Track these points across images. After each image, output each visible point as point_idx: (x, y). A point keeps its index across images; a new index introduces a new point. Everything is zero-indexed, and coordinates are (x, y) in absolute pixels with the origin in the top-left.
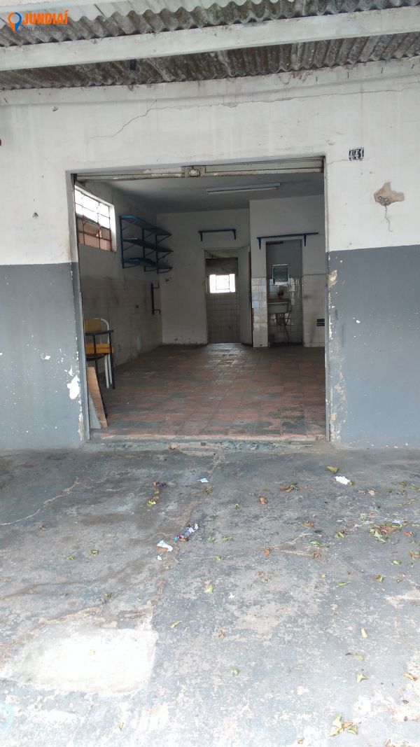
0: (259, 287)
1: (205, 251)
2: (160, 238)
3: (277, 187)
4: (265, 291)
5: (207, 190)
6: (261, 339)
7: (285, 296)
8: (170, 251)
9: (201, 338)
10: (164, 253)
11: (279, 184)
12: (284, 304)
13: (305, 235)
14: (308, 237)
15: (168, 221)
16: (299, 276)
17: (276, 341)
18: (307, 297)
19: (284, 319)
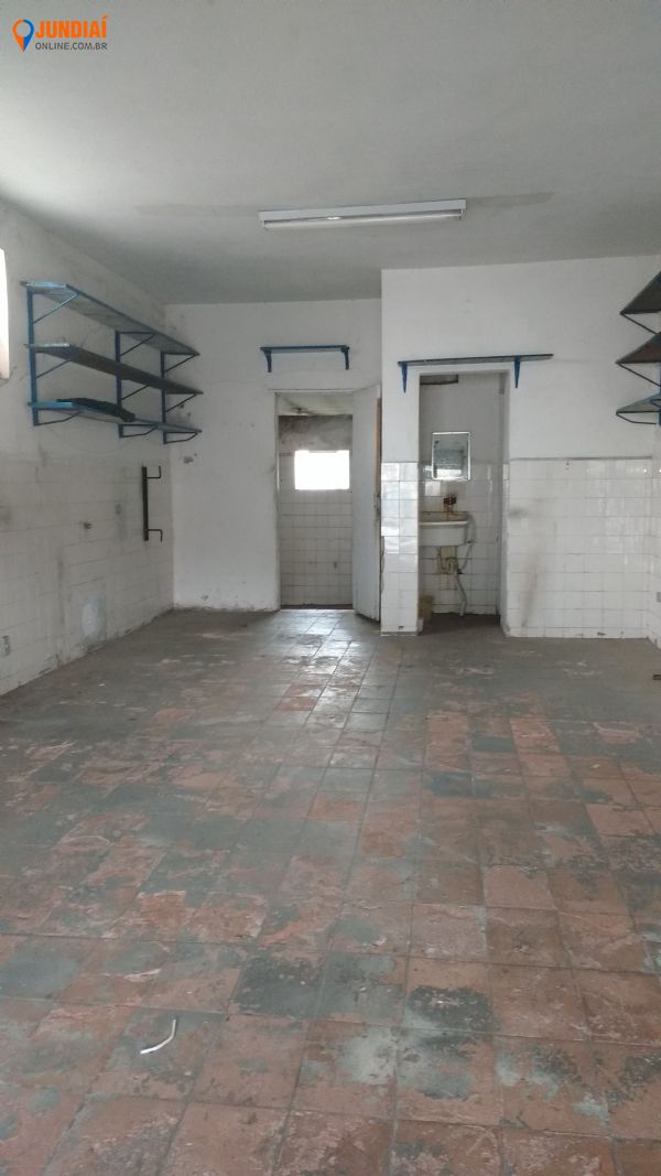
0: (400, 485)
1: (277, 395)
2: (171, 360)
3: (458, 211)
4: (415, 495)
5: (264, 216)
6: (401, 612)
7: (460, 506)
8: (195, 392)
9: (262, 594)
10: (183, 397)
11: (461, 205)
12: (457, 526)
13: (517, 360)
14: (524, 366)
15: (190, 320)
16: (498, 459)
17: (437, 610)
18: (516, 513)
19: (455, 558)
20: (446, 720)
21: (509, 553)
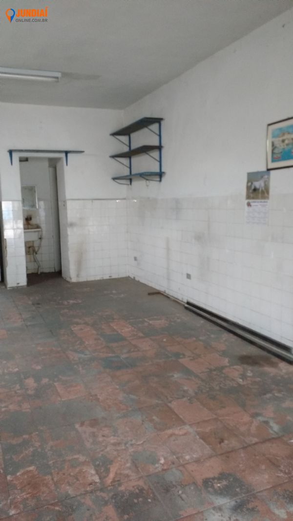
3: (57, 78)
6: (17, 276)
11: (59, 75)
12: (35, 232)
13: (67, 153)
14: (69, 155)
16: (50, 198)
18: (72, 225)
19: (33, 246)
20: (81, 329)
21: (69, 243)
